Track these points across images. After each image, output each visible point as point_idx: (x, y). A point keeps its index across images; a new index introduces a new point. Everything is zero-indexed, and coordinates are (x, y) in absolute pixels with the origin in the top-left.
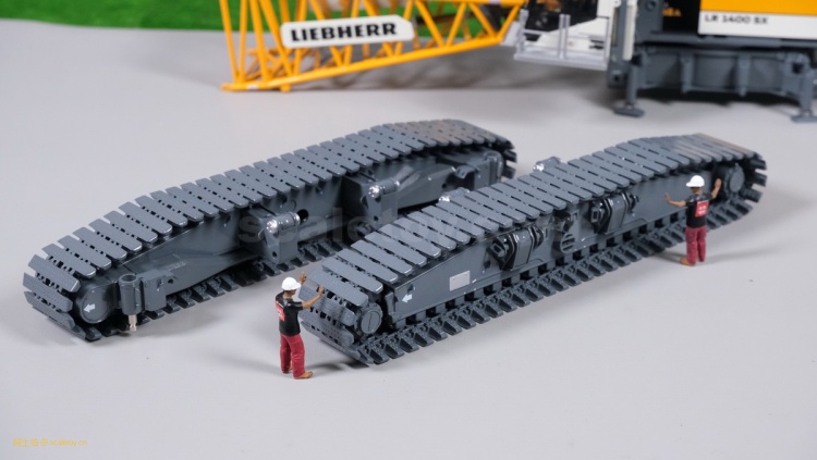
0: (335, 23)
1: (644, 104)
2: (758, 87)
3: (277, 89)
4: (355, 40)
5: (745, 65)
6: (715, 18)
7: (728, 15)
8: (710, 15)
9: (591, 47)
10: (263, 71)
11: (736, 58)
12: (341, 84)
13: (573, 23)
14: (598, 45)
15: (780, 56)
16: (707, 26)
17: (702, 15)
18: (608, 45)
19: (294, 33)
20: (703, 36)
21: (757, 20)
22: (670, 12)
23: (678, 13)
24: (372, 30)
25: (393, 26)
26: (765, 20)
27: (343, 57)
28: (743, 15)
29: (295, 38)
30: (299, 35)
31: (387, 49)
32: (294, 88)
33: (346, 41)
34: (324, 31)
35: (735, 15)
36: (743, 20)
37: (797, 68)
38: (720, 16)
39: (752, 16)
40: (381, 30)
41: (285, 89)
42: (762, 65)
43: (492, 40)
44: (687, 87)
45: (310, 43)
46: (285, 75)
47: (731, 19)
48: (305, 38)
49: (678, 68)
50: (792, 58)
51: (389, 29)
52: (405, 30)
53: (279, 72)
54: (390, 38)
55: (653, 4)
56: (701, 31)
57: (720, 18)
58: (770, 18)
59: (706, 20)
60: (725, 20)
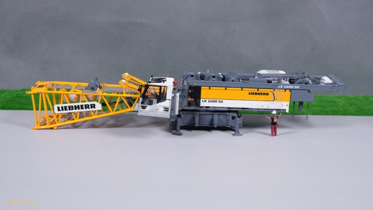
0: (73, 105)
1: (182, 131)
2: (221, 125)
3: (52, 128)
4: (81, 110)
5: (216, 117)
6: (205, 101)
8: (204, 100)
9: (164, 111)
10: (47, 122)
11: (213, 114)
12: (75, 126)
13: (157, 103)
14: (166, 109)
15: (228, 114)
16: (202, 104)
17: (201, 100)
18: (170, 110)
19: (58, 108)
20: (202, 107)
21: (219, 102)
22: (190, 99)
23: (193, 100)
24: (87, 107)
25: (94, 105)
26: (222, 102)
27: (76, 117)
29: (59, 110)
30: (61, 109)
31: (92, 113)
32: (59, 128)
33: (77, 110)
34: (69, 107)
36: (215, 101)
37: (233, 118)
38: (207, 100)
39: (218, 100)
40: (90, 107)
41: (54, 128)
42: (222, 117)
43: (130, 109)
44: (197, 125)
45: (64, 112)
46: (55, 123)
47: (211, 101)
48: (63, 110)
49: (194, 118)
50: (232, 114)
51: (93, 106)
52: (99, 106)
53: (53, 122)
54: (93, 109)
55: (185, 96)
56: (201, 105)
57: (207, 101)
58: (224, 101)
59: (203, 102)
60: (209, 102)
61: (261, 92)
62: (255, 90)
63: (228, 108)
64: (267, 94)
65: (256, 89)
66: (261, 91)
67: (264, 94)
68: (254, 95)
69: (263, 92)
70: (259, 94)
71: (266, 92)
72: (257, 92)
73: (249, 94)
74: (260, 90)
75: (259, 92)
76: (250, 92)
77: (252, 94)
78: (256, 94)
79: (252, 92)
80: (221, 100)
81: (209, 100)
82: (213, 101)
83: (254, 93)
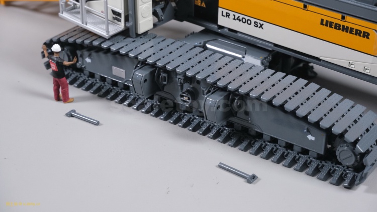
6: (228, 15)
7: (237, 15)
8: (225, 11)
16: (222, 21)
17: (220, 10)
20: (221, 27)
21: (256, 25)
26: (261, 26)
28: (247, 18)
35: (241, 16)
36: (246, 21)
38: (231, 13)
39: (253, 20)
56: (220, 23)
57: (232, 17)
58: (266, 25)
59: (222, 15)
60: (234, 19)
61: (350, 26)
62: (336, 17)
63: (275, 45)
64: (366, 35)
65: (339, 16)
66: (351, 22)
67: (358, 33)
68: (334, 30)
69: (356, 27)
70: (345, 29)
71: (363, 29)
72: (342, 23)
73: (322, 23)
74: (348, 18)
75: (346, 24)
76: (325, 19)
77: (329, 24)
78: (337, 27)
79: (330, 20)
80: (258, 21)
81: (234, 15)
82: (243, 18)
83: (333, 23)
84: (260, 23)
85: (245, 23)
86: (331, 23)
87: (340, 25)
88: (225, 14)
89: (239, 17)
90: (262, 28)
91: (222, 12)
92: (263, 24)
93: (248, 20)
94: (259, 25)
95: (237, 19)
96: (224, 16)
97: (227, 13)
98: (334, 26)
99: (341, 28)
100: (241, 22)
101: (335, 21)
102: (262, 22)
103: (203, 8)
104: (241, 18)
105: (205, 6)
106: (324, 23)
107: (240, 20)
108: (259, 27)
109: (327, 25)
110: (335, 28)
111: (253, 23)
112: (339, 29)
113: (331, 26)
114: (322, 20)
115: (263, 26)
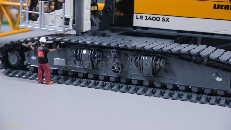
6: (141, 18)
7: (148, 16)
8: (139, 15)
16: (137, 23)
17: (135, 15)
21: (164, 20)
22: (118, 14)
23: (122, 14)
28: (156, 16)
35: (152, 16)
36: (156, 19)
38: (144, 16)
39: (161, 17)
47: (150, 19)
56: (134, 25)
57: (144, 18)
58: (171, 18)
59: (137, 18)
60: (146, 19)
63: (179, 31)
68: (224, 10)
72: (230, 4)
73: (215, 7)
76: (217, 4)
79: (220, 4)
80: (165, 17)
81: (146, 17)
82: (153, 17)
83: (223, 5)
84: (167, 18)
85: (155, 20)
86: (222, 6)
87: (228, 6)
88: (139, 17)
89: (150, 17)
90: (169, 21)
91: (137, 16)
92: (169, 18)
93: (157, 18)
94: (166, 19)
95: (149, 19)
96: (138, 19)
97: (140, 16)
98: (224, 8)
99: (229, 7)
100: (152, 20)
101: (224, 4)
102: (168, 17)
103: (122, 16)
104: (151, 18)
105: (123, 15)
106: (217, 7)
107: (151, 19)
108: (166, 21)
109: (218, 8)
110: (225, 8)
111: (161, 19)
112: (228, 9)
113: (221, 8)
114: (215, 5)
115: (169, 20)
